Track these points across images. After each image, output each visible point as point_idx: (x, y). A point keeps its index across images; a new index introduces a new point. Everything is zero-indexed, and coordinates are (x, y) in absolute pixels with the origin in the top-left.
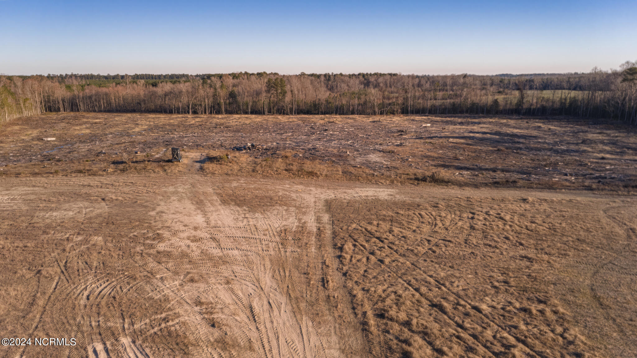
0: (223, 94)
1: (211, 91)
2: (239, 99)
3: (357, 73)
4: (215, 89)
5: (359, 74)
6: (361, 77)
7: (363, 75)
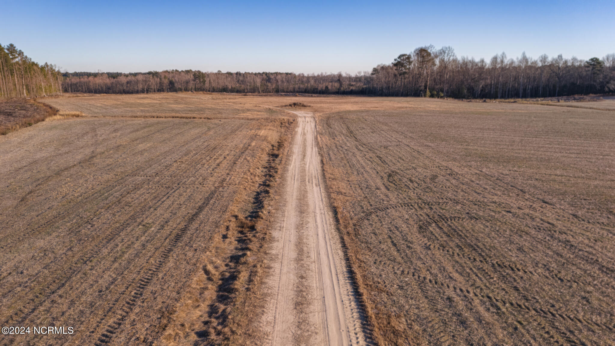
0: (166, 81)
1: (158, 80)
2: (176, 85)
3: (261, 72)
4: (161, 79)
5: (263, 73)
6: (264, 75)
7: (266, 74)
